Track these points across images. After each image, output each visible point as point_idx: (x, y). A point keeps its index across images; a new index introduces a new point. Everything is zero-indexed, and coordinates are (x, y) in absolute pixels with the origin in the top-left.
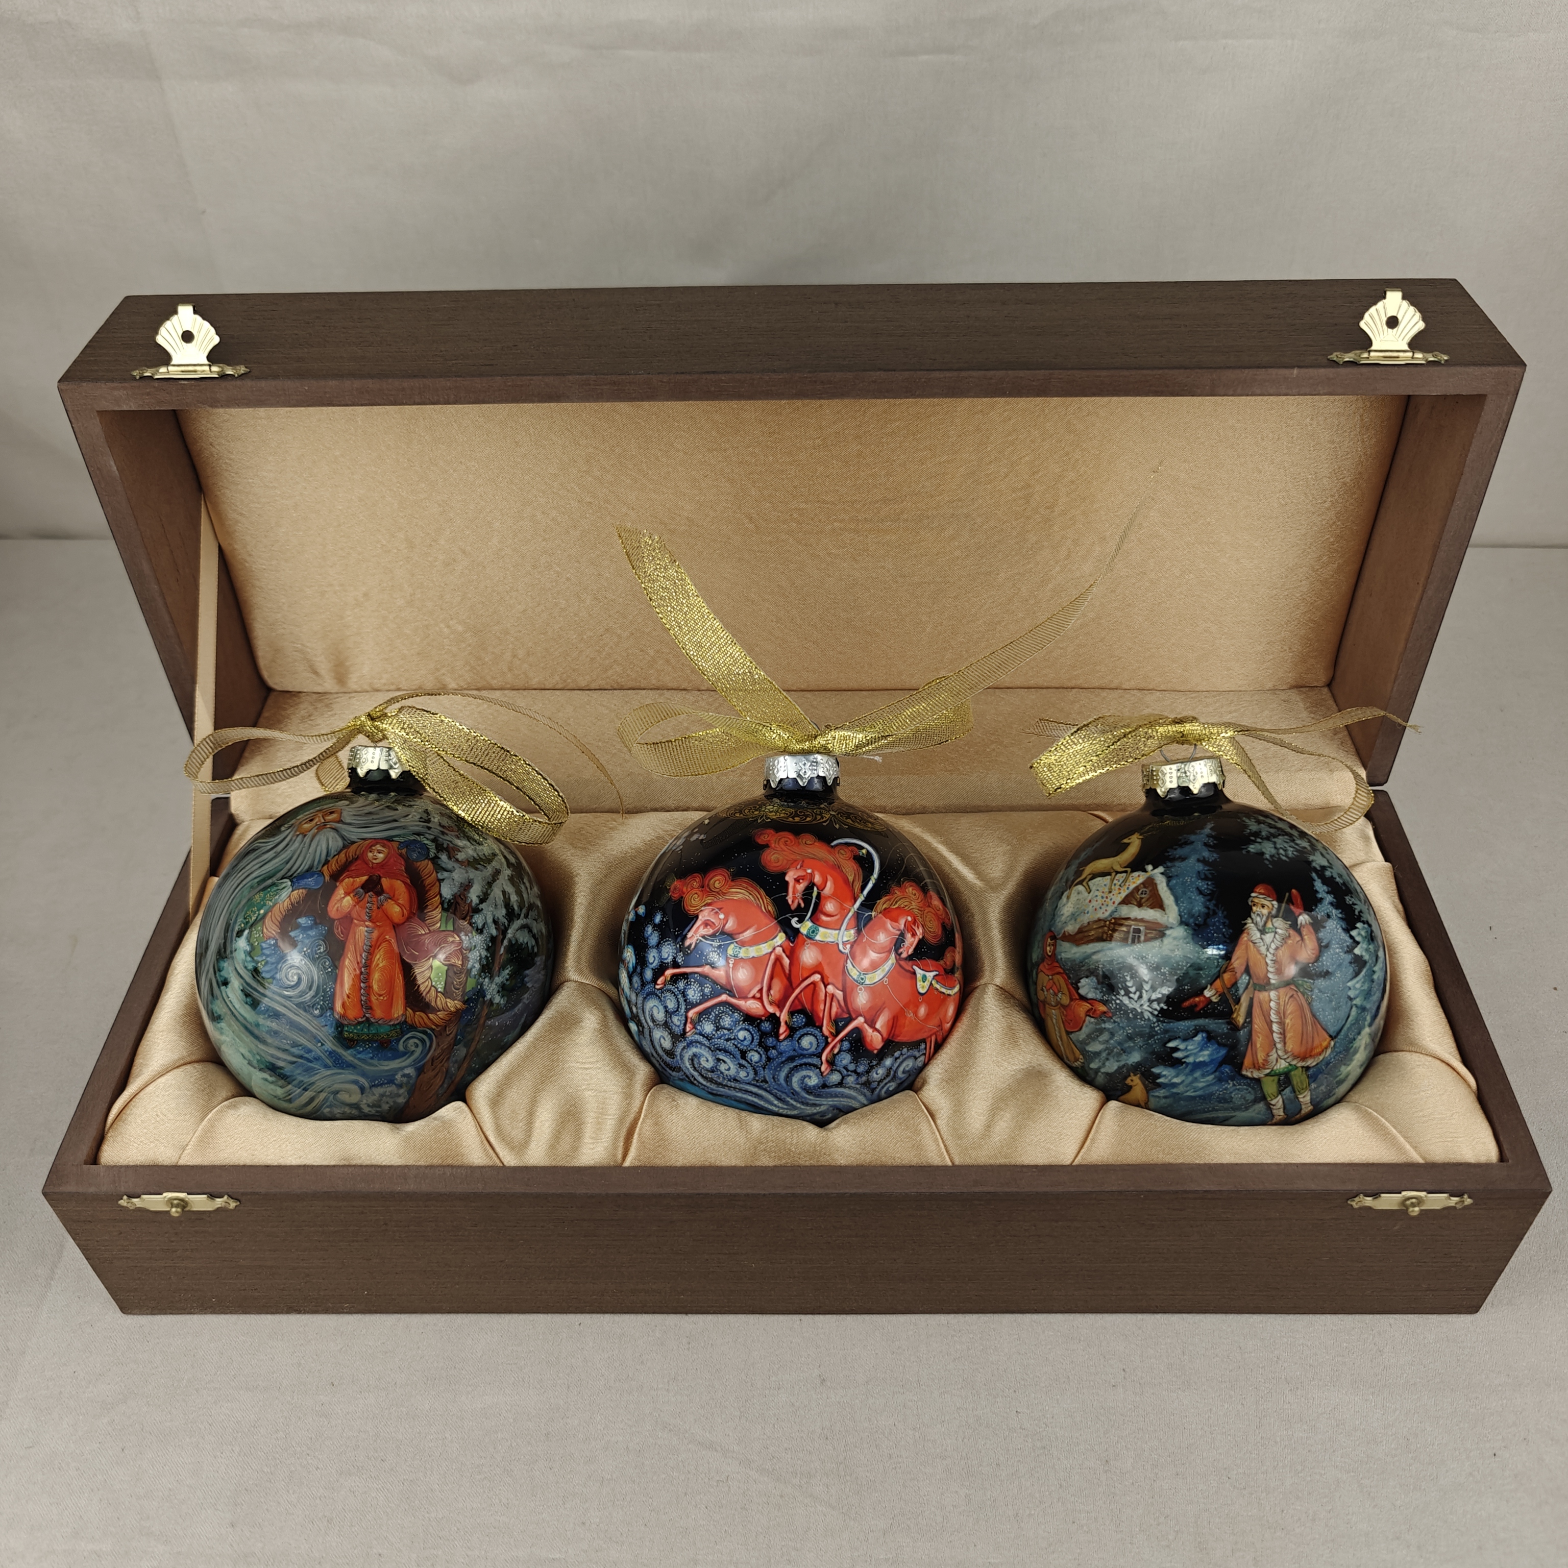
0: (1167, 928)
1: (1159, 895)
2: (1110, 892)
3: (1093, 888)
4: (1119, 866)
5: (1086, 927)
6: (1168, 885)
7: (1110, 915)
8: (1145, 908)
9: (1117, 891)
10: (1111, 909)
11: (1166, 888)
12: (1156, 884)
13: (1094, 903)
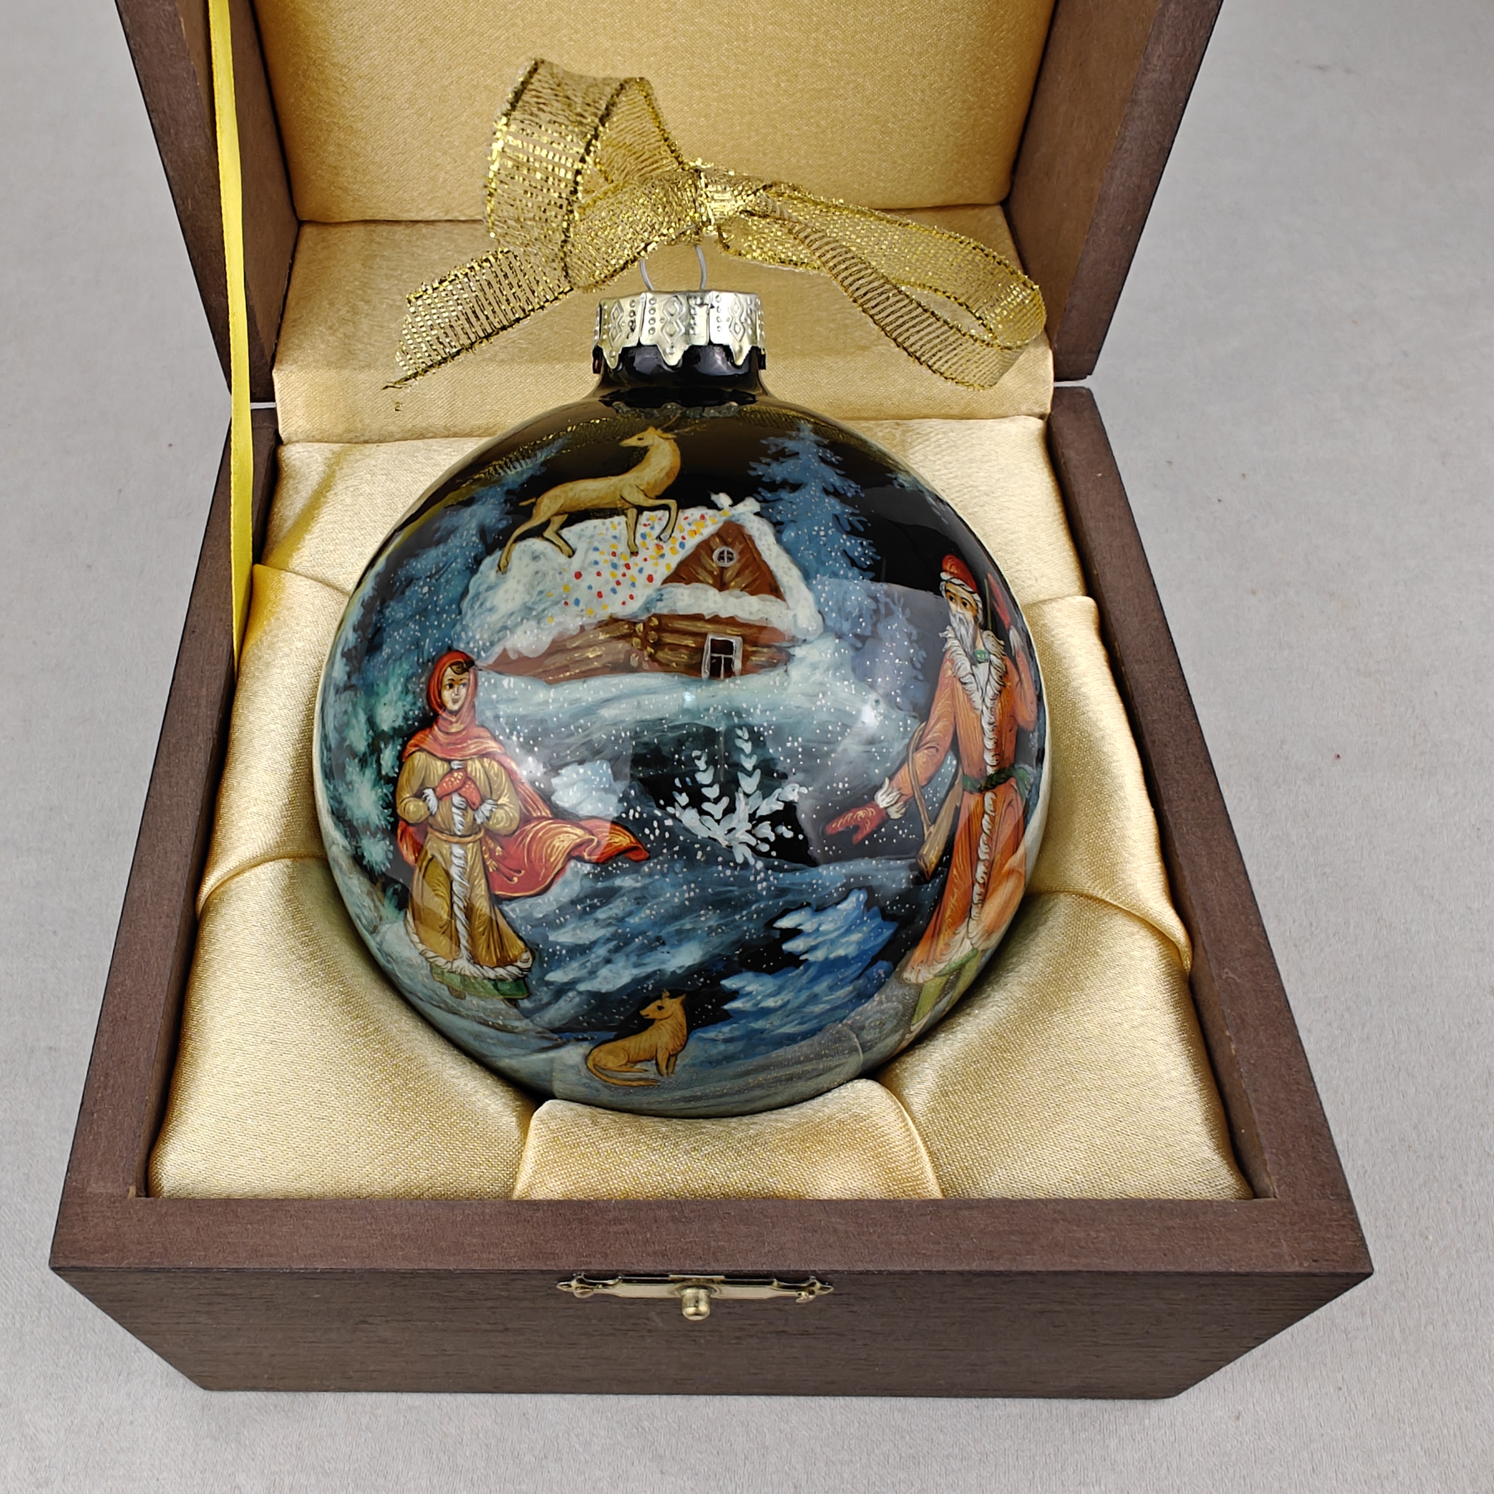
0: (795, 641)
1: (764, 562)
2: (634, 553)
3: (581, 547)
4: (642, 497)
5: (573, 638)
6: (779, 541)
7: (646, 607)
8: (737, 592)
9: (652, 552)
10: (644, 593)
11: (776, 549)
12: (750, 537)
13: (589, 578)
